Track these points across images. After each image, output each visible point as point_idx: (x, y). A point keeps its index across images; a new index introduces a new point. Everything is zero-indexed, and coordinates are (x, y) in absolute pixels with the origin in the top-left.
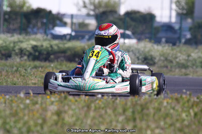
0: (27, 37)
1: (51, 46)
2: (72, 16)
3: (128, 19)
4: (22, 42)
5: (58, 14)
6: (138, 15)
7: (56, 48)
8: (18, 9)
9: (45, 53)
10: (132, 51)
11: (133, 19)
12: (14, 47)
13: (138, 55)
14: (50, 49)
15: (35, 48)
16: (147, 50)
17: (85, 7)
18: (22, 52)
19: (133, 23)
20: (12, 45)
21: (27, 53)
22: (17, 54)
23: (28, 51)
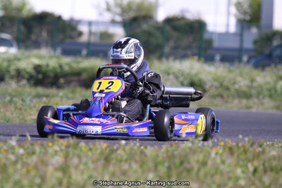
0: (27, 53)
1: (61, 66)
2: (90, 23)
3: (168, 28)
4: (18, 59)
5: (72, 20)
6: (182, 22)
7: (66, 68)
8: (14, 13)
9: (52, 75)
10: (174, 73)
11: (175, 29)
12: (9, 66)
13: (181, 79)
14: (58, 70)
15: (37, 68)
16: (194, 71)
17: (109, 9)
18: (19, 75)
19: (175, 34)
20: (5, 64)
21: (27, 76)
22: (12, 77)
23: (28, 73)
